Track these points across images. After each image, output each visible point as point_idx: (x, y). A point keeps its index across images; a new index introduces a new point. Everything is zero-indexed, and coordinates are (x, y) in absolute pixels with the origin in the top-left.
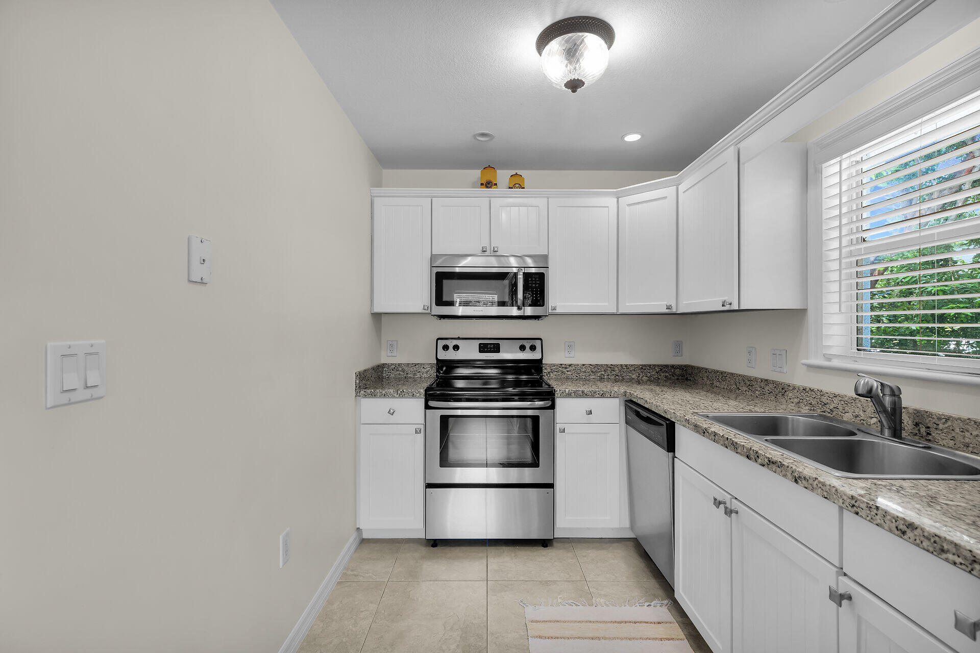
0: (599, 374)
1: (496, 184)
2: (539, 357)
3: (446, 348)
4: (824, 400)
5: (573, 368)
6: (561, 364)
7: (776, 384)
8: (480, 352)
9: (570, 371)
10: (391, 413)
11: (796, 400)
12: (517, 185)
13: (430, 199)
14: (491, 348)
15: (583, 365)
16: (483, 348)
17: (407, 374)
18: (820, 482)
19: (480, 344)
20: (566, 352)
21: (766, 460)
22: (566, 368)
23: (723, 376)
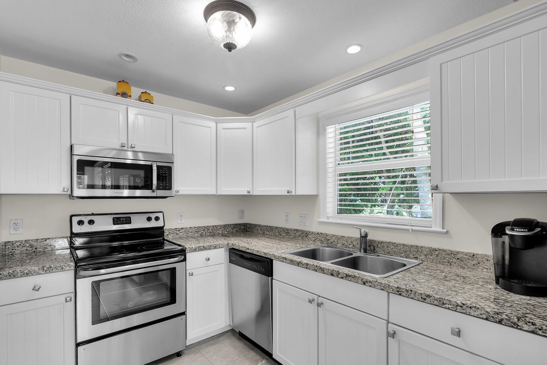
0: (200, 233)
1: (130, 96)
2: (162, 225)
3: (81, 223)
4: (328, 238)
5: (184, 230)
6: (176, 229)
7: (303, 232)
8: (114, 224)
9: (182, 232)
10: (36, 289)
11: (314, 239)
12: (148, 101)
13: (69, 95)
14: (123, 221)
15: (191, 228)
16: (116, 221)
17: (36, 249)
18: (379, 283)
19: (114, 218)
20: (179, 220)
21: (345, 275)
22: (179, 231)
23: (271, 229)
